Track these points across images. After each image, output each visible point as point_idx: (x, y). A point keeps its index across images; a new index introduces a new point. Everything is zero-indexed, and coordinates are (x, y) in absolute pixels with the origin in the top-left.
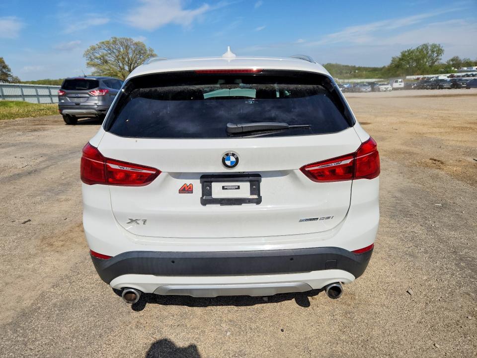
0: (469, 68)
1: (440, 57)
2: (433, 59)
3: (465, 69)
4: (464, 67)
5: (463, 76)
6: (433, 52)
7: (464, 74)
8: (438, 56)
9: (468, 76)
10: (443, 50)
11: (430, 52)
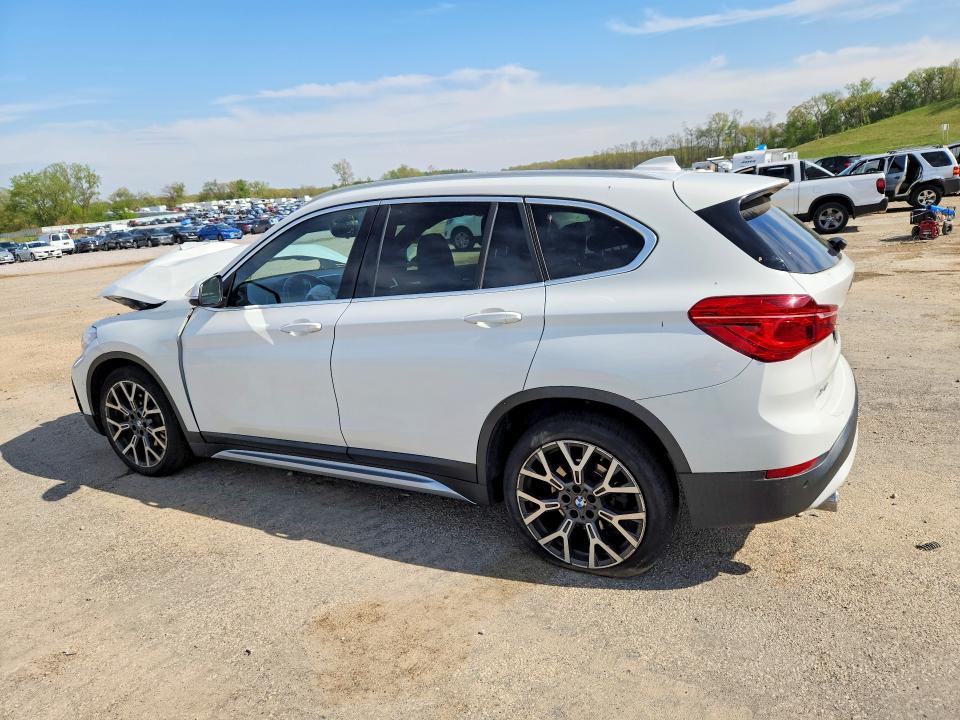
0: (153, 207)
1: (96, 190)
2: (83, 194)
3: (147, 210)
4: (144, 206)
5: (152, 223)
6: (79, 179)
7: (152, 219)
8: (90, 187)
9: (160, 222)
10: (98, 177)
11: (73, 180)
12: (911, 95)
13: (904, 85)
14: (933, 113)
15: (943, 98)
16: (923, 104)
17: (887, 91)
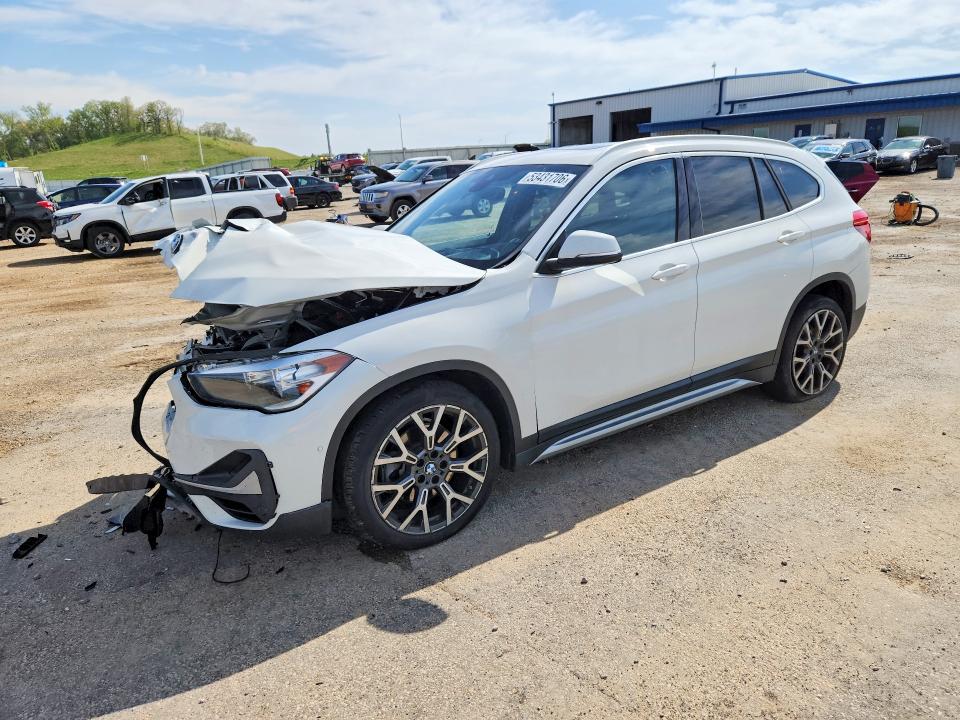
12: (92, 125)
13: (84, 115)
14: (118, 144)
15: (123, 132)
16: (107, 134)
17: (68, 118)
